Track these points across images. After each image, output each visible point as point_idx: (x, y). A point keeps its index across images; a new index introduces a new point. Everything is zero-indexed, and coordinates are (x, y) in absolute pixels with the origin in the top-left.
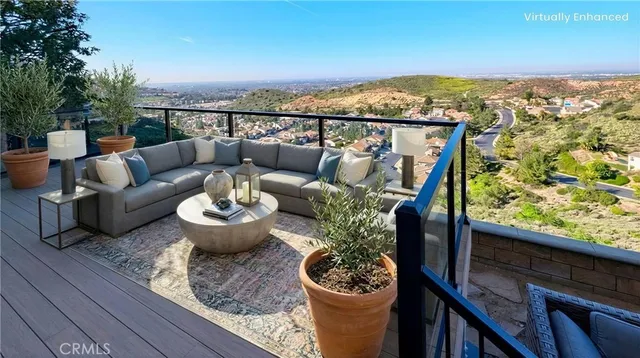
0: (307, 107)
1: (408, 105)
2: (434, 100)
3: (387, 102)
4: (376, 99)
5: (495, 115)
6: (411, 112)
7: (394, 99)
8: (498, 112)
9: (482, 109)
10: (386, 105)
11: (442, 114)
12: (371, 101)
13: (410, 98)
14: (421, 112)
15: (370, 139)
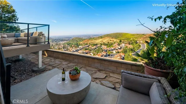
0: (87, 43)
1: (114, 42)
2: (122, 41)
3: (109, 41)
4: (105, 40)
5: (140, 46)
6: (115, 45)
7: (110, 40)
8: (140, 44)
9: (136, 44)
10: (108, 42)
11: (124, 45)
12: (104, 41)
13: (115, 40)
14: (118, 45)
15: (103, 53)
